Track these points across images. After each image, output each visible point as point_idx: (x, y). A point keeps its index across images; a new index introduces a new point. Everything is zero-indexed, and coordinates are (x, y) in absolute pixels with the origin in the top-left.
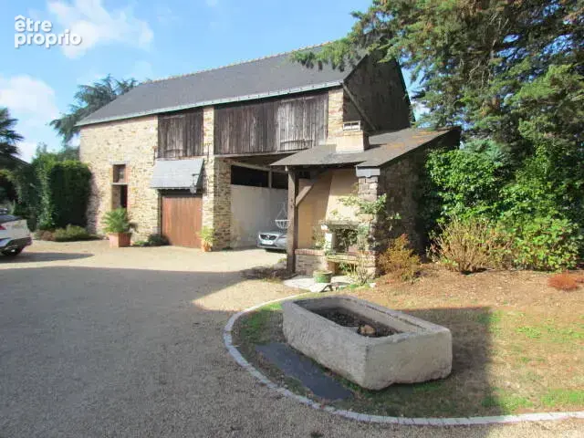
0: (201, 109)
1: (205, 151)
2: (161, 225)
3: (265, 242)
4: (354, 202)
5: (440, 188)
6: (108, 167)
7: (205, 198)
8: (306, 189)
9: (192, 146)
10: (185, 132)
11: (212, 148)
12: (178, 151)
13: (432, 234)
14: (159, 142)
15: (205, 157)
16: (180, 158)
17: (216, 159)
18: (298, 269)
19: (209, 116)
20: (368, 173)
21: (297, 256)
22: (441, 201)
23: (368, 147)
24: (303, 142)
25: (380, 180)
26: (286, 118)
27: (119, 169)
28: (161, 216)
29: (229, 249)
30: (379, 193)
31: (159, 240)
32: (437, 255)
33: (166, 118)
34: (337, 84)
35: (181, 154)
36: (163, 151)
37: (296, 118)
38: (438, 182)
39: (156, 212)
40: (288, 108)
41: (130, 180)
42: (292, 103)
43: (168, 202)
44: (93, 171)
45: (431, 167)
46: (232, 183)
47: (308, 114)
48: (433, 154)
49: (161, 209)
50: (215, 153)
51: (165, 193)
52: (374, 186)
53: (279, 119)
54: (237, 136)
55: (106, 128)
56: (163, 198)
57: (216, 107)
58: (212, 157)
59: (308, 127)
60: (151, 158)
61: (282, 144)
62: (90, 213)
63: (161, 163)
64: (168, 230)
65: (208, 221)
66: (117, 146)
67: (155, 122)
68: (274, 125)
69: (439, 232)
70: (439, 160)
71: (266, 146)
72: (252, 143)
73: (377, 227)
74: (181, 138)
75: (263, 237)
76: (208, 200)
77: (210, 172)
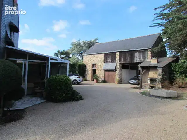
0: (116, 52)
1: (117, 61)
2: (104, 78)
3: (131, 82)
4: (156, 74)
5: (174, 71)
6: (91, 64)
7: (116, 72)
8: (144, 71)
9: (113, 60)
10: (112, 57)
11: (118, 61)
12: (110, 61)
13: (173, 80)
14: (105, 59)
15: (117, 63)
16: (110, 63)
17: (119, 63)
18: (142, 87)
19: (118, 54)
20: (160, 68)
21: (142, 85)
22: (175, 74)
23: (158, 62)
24: (141, 60)
25: (162, 70)
26: (137, 55)
27: (94, 65)
28: (105, 76)
29: (121, 83)
30: (162, 72)
31: (104, 81)
32: (174, 84)
33: (107, 54)
34: (150, 48)
35: (110, 62)
36: (106, 61)
37: (140, 55)
38: (174, 70)
39: (103, 75)
40: (138, 52)
41: (96, 68)
42: (139, 52)
43: (107, 73)
44: (87, 65)
45: (172, 67)
46: (122, 69)
47: (143, 54)
48: (173, 64)
49: (105, 74)
50: (119, 62)
51: (106, 71)
52: (161, 71)
53: (135, 55)
54: (125, 58)
55: (90, 56)
56: (105, 72)
57: (120, 52)
58: (118, 63)
59: (143, 57)
60: (102, 63)
61: (136, 60)
62: (86, 75)
63: (105, 64)
64: (106, 79)
65: (117, 77)
66: (93, 60)
67: (104, 55)
68: (134, 56)
69: (174, 80)
70: (174, 65)
71: (132, 61)
72: (129, 60)
73: (162, 79)
74: (111, 58)
75: (130, 81)
76: (117, 72)
77: (118, 66)
